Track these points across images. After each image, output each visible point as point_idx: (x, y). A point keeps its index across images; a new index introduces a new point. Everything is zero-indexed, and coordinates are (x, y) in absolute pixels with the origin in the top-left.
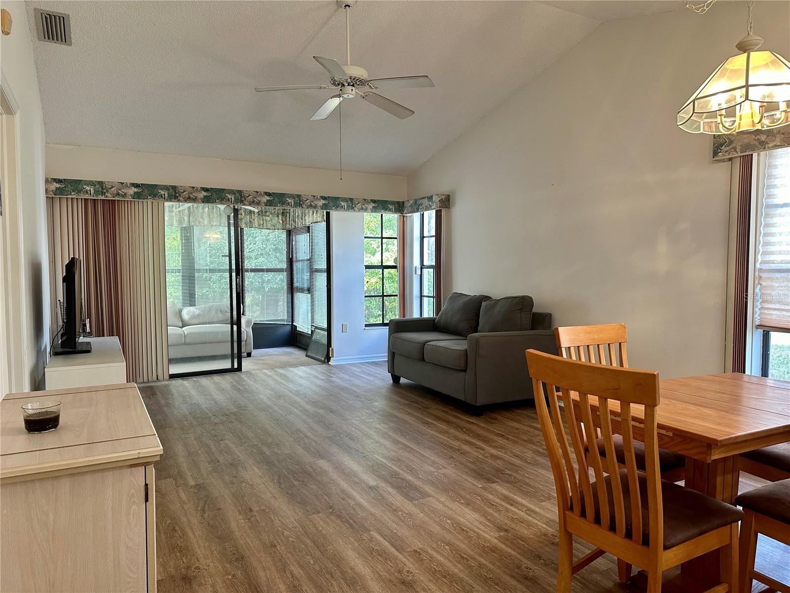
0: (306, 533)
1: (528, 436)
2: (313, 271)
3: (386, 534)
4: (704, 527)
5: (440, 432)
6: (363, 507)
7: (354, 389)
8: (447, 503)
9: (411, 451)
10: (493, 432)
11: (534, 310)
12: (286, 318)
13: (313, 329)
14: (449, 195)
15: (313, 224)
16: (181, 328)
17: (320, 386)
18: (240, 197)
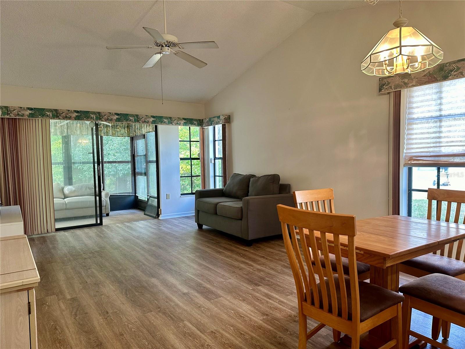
0: (143, 325)
1: (278, 256)
2: (148, 162)
3: (194, 322)
4: (383, 307)
5: (227, 257)
6: (180, 306)
7: (174, 233)
8: (231, 301)
9: (209, 269)
10: (258, 255)
11: (281, 182)
12: (131, 191)
13: (148, 198)
14: (230, 116)
15: (147, 133)
16: (64, 199)
17: (152, 233)
18: (99, 116)
